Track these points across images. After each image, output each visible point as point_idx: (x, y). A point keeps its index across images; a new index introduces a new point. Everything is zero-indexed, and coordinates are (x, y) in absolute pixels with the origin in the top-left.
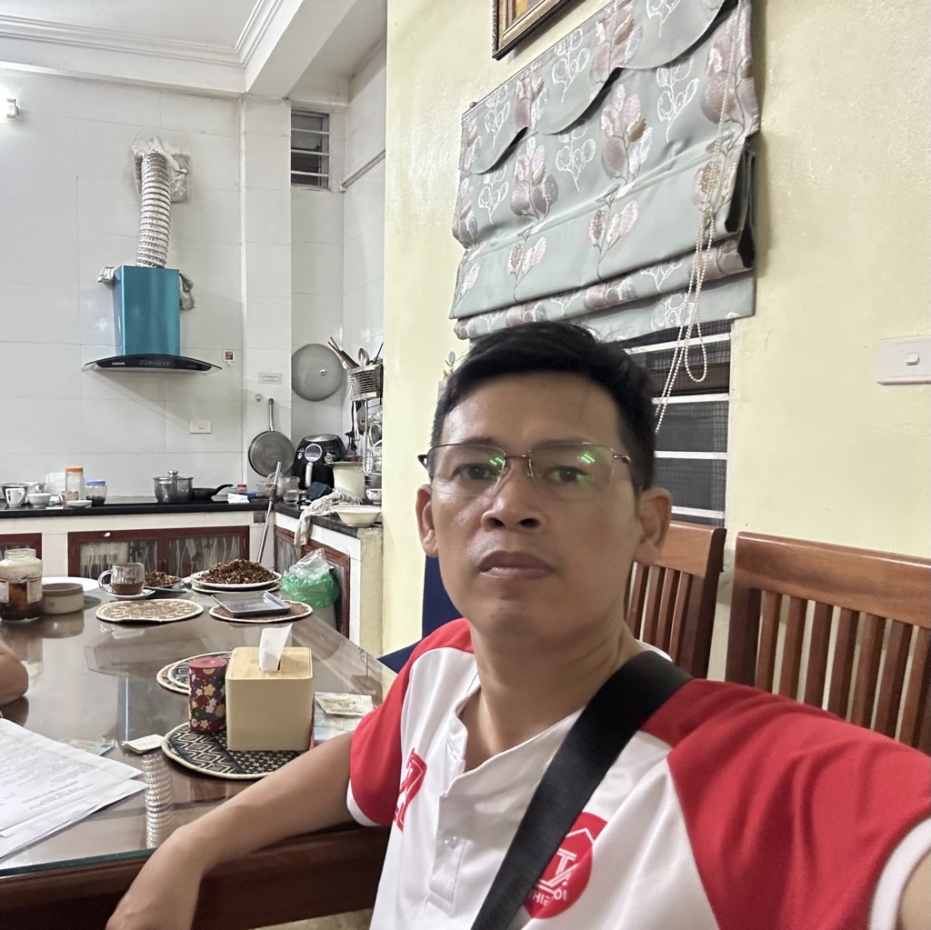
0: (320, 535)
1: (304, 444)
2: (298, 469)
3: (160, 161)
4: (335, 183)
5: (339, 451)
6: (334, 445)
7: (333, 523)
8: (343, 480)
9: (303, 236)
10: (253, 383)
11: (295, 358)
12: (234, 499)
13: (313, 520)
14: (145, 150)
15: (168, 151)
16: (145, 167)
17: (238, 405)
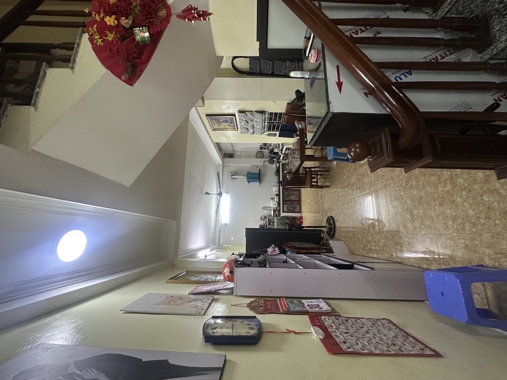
0: (283, 152)
1: (270, 157)
2: (274, 158)
3: (232, 176)
4: (233, 152)
5: (272, 151)
6: (270, 152)
7: (282, 150)
8: (276, 151)
9: (240, 157)
10: (261, 164)
11: (257, 158)
12: (278, 165)
13: (281, 153)
14: (230, 177)
15: (230, 175)
16: (233, 177)
17: (264, 166)
